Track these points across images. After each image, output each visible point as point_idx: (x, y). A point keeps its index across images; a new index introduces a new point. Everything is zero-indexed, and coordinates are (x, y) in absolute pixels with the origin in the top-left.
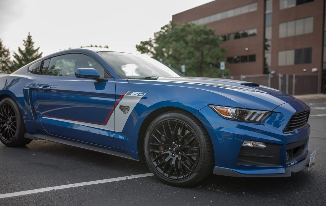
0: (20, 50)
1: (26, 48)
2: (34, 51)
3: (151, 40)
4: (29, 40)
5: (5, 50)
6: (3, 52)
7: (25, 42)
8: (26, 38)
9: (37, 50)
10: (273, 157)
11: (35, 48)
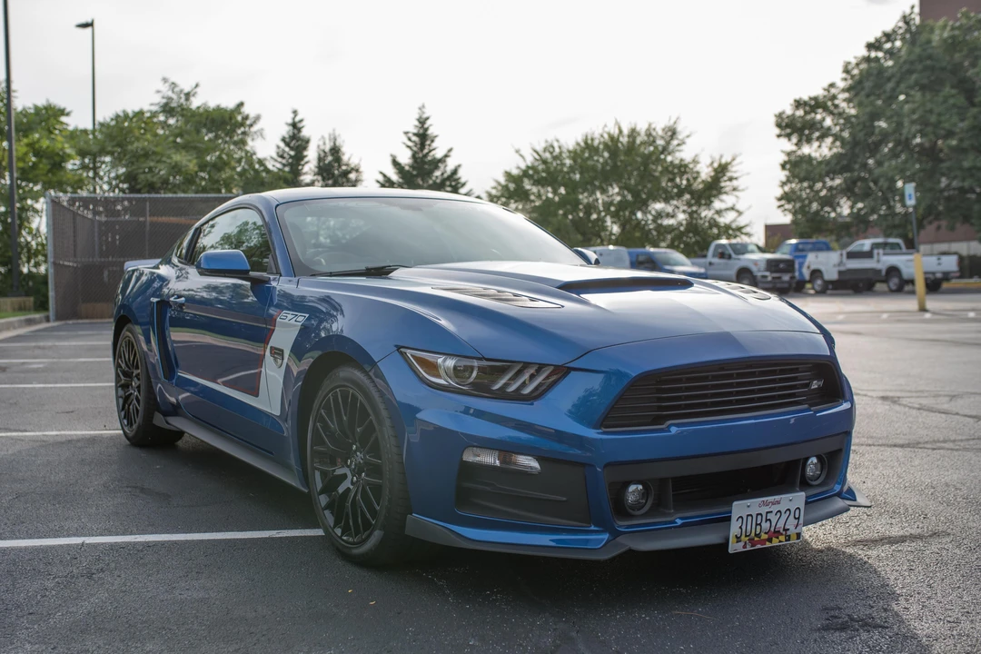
0: (395, 163)
1: (414, 156)
2: (437, 163)
3: (833, 91)
4: (421, 131)
5: (352, 166)
6: (346, 174)
7: (410, 139)
8: (412, 127)
9: (442, 160)
10: (564, 499)
11: (439, 154)
